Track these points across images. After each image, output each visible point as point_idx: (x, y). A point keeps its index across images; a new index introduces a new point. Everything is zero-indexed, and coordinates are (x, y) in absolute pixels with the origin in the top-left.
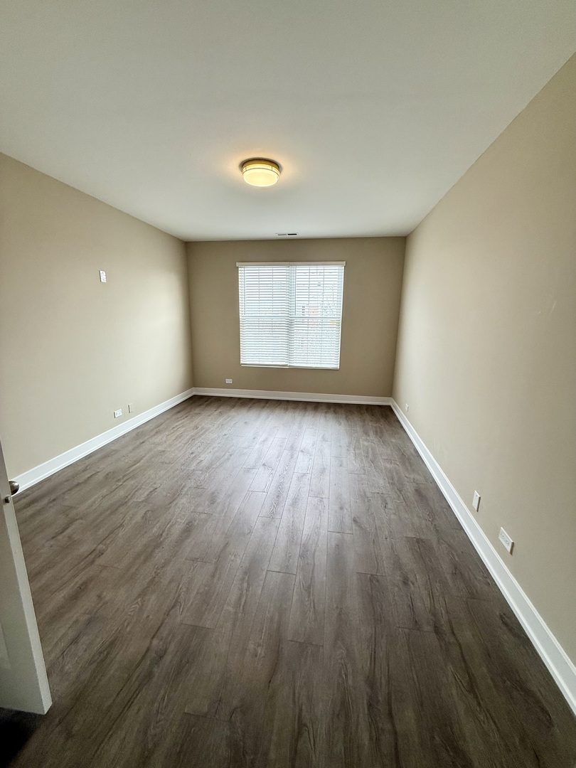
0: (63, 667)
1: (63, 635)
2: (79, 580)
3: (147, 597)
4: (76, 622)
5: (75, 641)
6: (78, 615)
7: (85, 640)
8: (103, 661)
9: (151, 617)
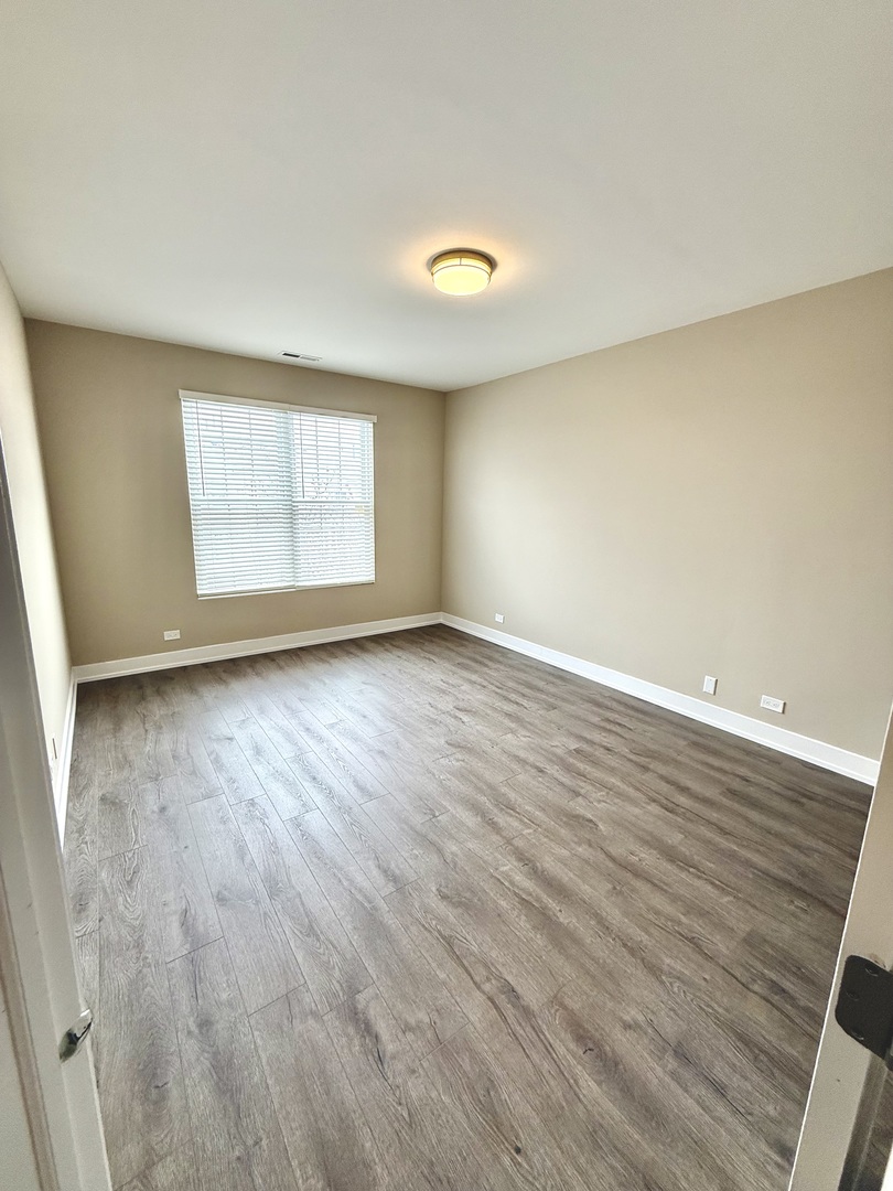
0: (773, 1120)
1: (698, 1103)
2: (565, 1047)
3: (665, 968)
4: (673, 1075)
5: (720, 1090)
6: (659, 1069)
7: (720, 1072)
8: (771, 1058)
9: (707, 977)
